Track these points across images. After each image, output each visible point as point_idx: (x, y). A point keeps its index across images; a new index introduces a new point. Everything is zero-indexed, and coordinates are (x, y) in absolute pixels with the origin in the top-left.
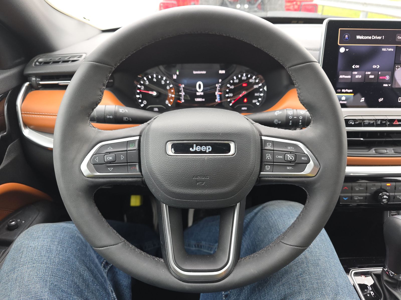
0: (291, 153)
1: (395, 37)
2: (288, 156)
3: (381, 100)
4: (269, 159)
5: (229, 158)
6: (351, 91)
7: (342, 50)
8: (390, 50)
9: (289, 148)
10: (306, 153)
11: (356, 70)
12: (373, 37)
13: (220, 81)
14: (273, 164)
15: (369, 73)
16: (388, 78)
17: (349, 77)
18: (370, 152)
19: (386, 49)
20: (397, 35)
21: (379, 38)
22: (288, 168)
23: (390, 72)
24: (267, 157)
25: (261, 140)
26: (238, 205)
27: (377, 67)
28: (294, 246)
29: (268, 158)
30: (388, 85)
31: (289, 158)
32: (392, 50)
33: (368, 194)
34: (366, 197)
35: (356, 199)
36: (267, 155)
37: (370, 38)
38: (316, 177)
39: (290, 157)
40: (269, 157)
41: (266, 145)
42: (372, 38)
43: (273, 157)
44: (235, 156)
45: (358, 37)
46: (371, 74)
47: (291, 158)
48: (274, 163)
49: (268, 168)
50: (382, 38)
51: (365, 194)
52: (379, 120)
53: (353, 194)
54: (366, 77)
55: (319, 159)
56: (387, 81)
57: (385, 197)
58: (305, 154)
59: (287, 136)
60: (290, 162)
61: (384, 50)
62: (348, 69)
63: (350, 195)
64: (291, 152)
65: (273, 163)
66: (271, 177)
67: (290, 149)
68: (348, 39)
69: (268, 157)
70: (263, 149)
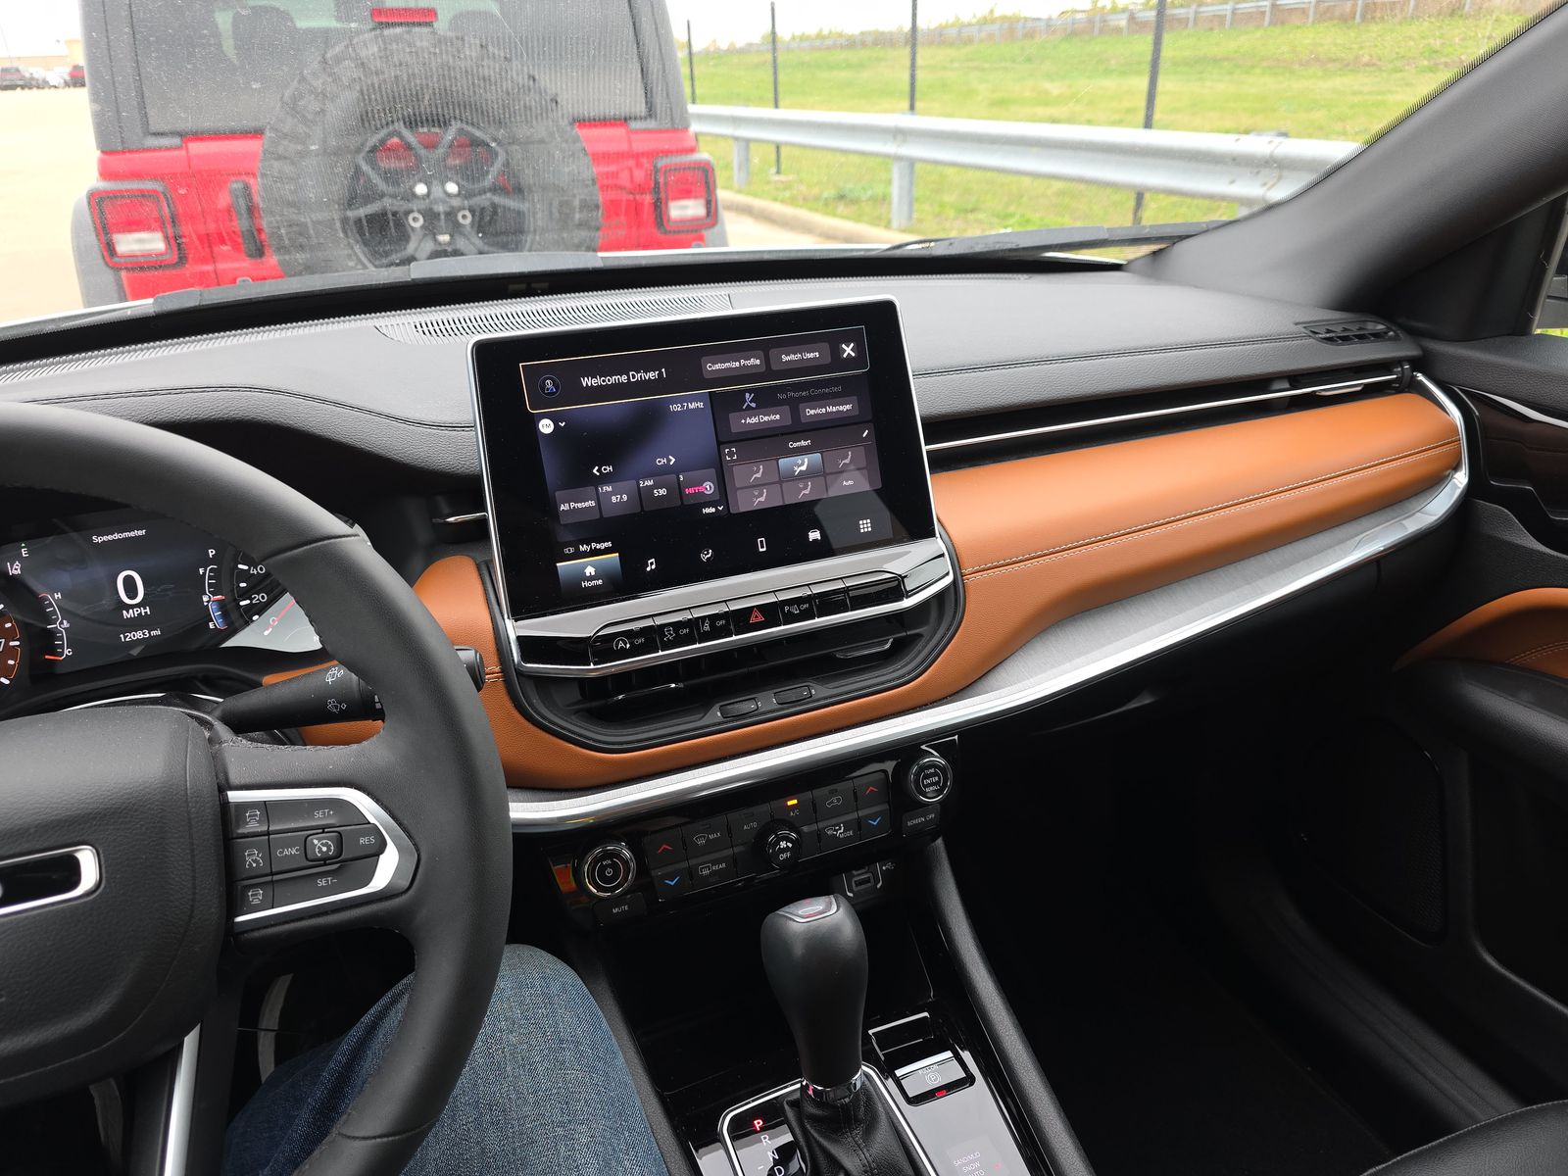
0: (323, 832)
1: (700, 369)
2: (316, 842)
3: (706, 556)
4: (254, 865)
5: (77, 907)
6: (609, 544)
7: (546, 427)
8: (692, 406)
9: (318, 814)
10: (372, 820)
11: (605, 479)
12: (634, 377)
13: (211, 553)
14: (272, 881)
15: (650, 483)
16: (709, 488)
17: (592, 503)
18: (707, 720)
19: (683, 406)
20: (703, 359)
21: (652, 375)
22: (322, 883)
23: (713, 471)
24: (249, 859)
25: (225, 804)
26: (190, 1043)
27: (669, 460)
28: (375, 1137)
29: (250, 865)
30: (717, 509)
31: (317, 850)
32: (701, 405)
33: (737, 850)
34: (734, 861)
35: (706, 872)
36: (249, 855)
37: (624, 379)
38: (411, 892)
39: (321, 845)
40: (255, 861)
41: (241, 820)
42: (629, 379)
43: (269, 857)
44: (101, 894)
45: (586, 382)
46: (657, 486)
47: (324, 849)
48: (276, 878)
49: (256, 896)
50: (660, 374)
51: (729, 852)
52: (703, 618)
53: (693, 862)
54: (642, 495)
55: (413, 832)
56: (708, 499)
57: (783, 844)
58: (369, 823)
59: (309, 777)
60: (325, 860)
61: (676, 408)
62: (580, 479)
63: (684, 865)
64: (323, 829)
65: (269, 878)
66: (272, 926)
67: (320, 818)
68: (555, 393)
69: (253, 858)
70: (235, 835)
